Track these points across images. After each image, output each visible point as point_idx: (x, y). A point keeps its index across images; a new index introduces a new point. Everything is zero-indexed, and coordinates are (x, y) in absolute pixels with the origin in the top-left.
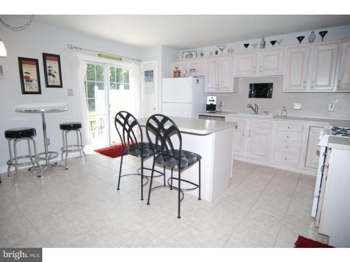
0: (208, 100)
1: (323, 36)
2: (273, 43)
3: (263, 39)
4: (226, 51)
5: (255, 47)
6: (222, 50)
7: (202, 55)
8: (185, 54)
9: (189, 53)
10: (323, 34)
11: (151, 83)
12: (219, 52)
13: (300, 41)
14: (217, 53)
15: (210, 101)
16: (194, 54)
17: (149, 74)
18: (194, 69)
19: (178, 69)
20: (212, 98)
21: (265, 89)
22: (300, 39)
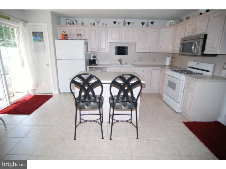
0: (92, 57)
1: (152, 24)
2: (129, 23)
3: (124, 20)
4: (100, 24)
5: (119, 24)
6: (98, 23)
7: (83, 24)
8: (68, 21)
9: (71, 21)
10: (152, 23)
11: (41, 43)
12: (96, 24)
13: (143, 25)
14: (94, 24)
15: (93, 57)
16: (75, 22)
17: (38, 35)
18: (81, 35)
19: (66, 33)
20: (94, 55)
21: (124, 50)
22: (143, 24)
